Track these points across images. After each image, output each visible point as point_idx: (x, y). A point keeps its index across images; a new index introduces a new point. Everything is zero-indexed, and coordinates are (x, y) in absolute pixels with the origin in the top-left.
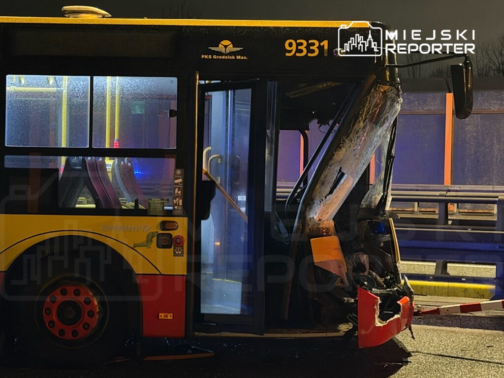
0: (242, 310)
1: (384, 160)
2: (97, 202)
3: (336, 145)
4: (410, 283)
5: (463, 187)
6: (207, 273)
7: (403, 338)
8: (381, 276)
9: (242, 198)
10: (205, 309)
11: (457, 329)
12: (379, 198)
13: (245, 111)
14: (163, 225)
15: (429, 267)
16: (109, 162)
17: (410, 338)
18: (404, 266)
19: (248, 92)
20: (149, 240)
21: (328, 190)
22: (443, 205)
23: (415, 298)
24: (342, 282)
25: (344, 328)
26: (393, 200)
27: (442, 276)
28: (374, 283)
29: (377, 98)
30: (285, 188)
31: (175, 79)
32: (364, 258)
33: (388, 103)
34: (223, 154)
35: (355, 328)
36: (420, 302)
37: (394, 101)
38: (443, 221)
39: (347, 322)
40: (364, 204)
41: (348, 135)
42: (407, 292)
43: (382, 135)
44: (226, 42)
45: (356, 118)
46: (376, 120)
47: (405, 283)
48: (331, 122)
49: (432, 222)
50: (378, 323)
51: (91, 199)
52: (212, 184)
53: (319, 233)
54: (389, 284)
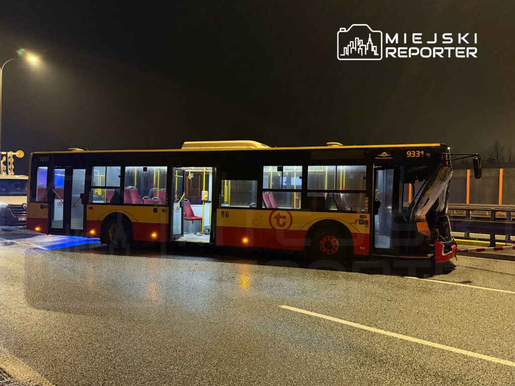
0: (390, 247)
1: (445, 194)
2: (338, 208)
3: (426, 189)
4: (455, 240)
5: (474, 205)
6: (377, 234)
7: (453, 260)
8: (444, 237)
9: (390, 207)
10: (377, 246)
11: (474, 258)
12: (443, 208)
13: (391, 177)
14: (361, 216)
15: (462, 234)
16: (342, 195)
17: (455, 260)
18: (453, 233)
19: (392, 170)
20: (356, 222)
21: (423, 205)
22: (468, 211)
23: (458, 246)
24: (429, 238)
25: (430, 255)
26: (448, 209)
27: (467, 237)
28: (441, 240)
29: (443, 172)
30: (406, 205)
31: (366, 166)
32: (437, 230)
33: (447, 174)
34: (382, 192)
35: (434, 256)
36: (459, 247)
37: (450, 172)
38: (468, 217)
39: (430, 253)
40: (437, 210)
41: (431, 185)
42: (454, 243)
43: (445, 185)
44: (384, 153)
45: (434, 179)
46: (443, 180)
47: (454, 240)
48: (424, 181)
49: (464, 218)
50: (443, 255)
51: (335, 207)
52: (379, 202)
53: (420, 220)
54: (447, 240)
